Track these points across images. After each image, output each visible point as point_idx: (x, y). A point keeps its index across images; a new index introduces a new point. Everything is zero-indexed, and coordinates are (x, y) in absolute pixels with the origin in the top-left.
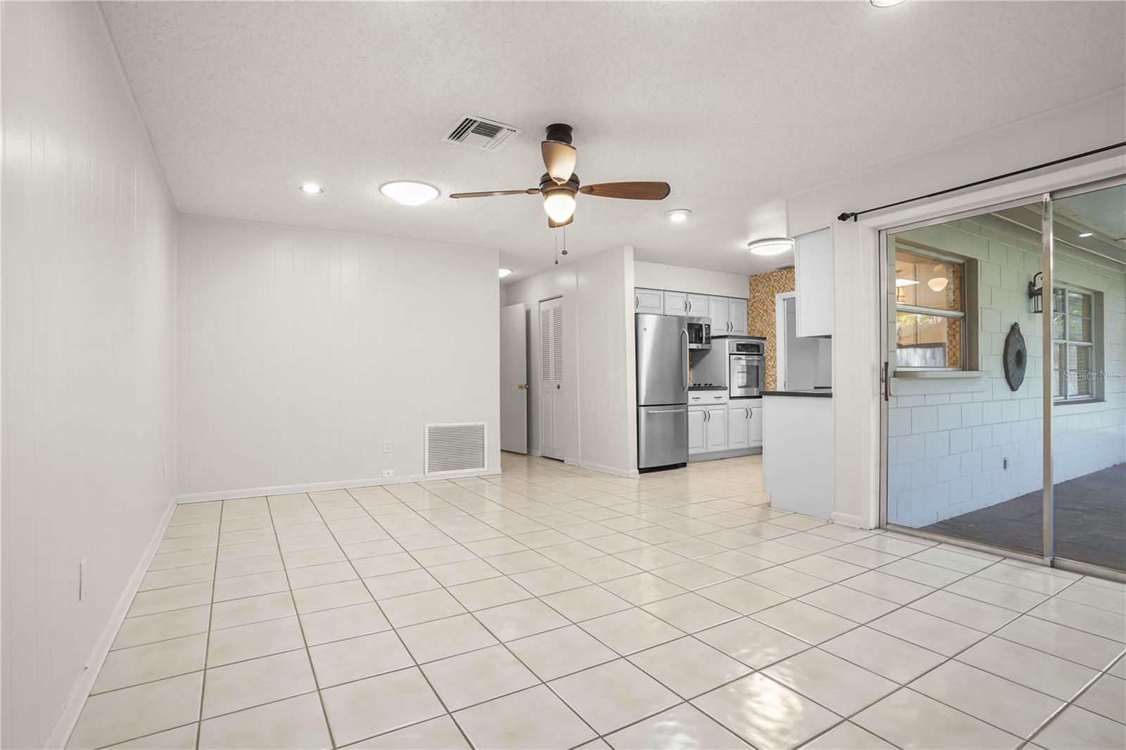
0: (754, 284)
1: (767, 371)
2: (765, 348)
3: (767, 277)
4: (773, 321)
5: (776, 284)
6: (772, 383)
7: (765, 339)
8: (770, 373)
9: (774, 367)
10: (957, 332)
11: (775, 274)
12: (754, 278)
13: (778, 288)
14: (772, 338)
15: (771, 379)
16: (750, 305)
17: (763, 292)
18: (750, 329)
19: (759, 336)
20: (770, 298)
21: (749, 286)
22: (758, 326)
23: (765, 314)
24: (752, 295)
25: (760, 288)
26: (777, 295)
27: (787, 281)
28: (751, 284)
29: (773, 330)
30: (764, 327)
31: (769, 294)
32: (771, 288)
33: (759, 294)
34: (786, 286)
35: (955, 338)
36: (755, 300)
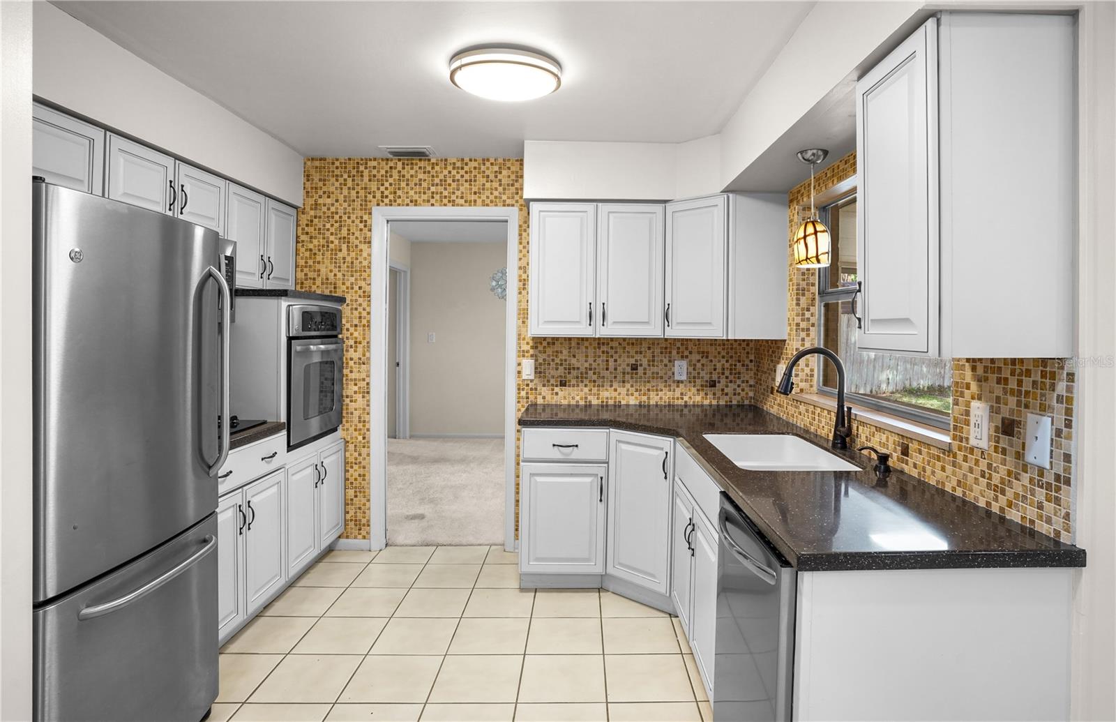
0: (316, 177)
1: (345, 371)
2: (344, 321)
3: (355, 166)
4: (365, 263)
5: (373, 186)
6: (359, 397)
7: (342, 300)
8: (352, 376)
9: (364, 362)
10: (813, 325)
11: (374, 163)
12: (317, 163)
13: (378, 195)
14: (361, 300)
15: (356, 388)
16: (303, 221)
17: (341, 198)
18: (301, 275)
19: (327, 292)
20: (360, 213)
21: (303, 179)
22: (323, 270)
23: (344, 247)
24: (311, 201)
25: (332, 189)
26: (375, 210)
27: (403, 184)
28: (308, 177)
29: (363, 284)
30: (340, 275)
31: (357, 204)
32: (362, 193)
33: (329, 201)
34: (399, 193)
35: (808, 335)
36: (319, 213)
